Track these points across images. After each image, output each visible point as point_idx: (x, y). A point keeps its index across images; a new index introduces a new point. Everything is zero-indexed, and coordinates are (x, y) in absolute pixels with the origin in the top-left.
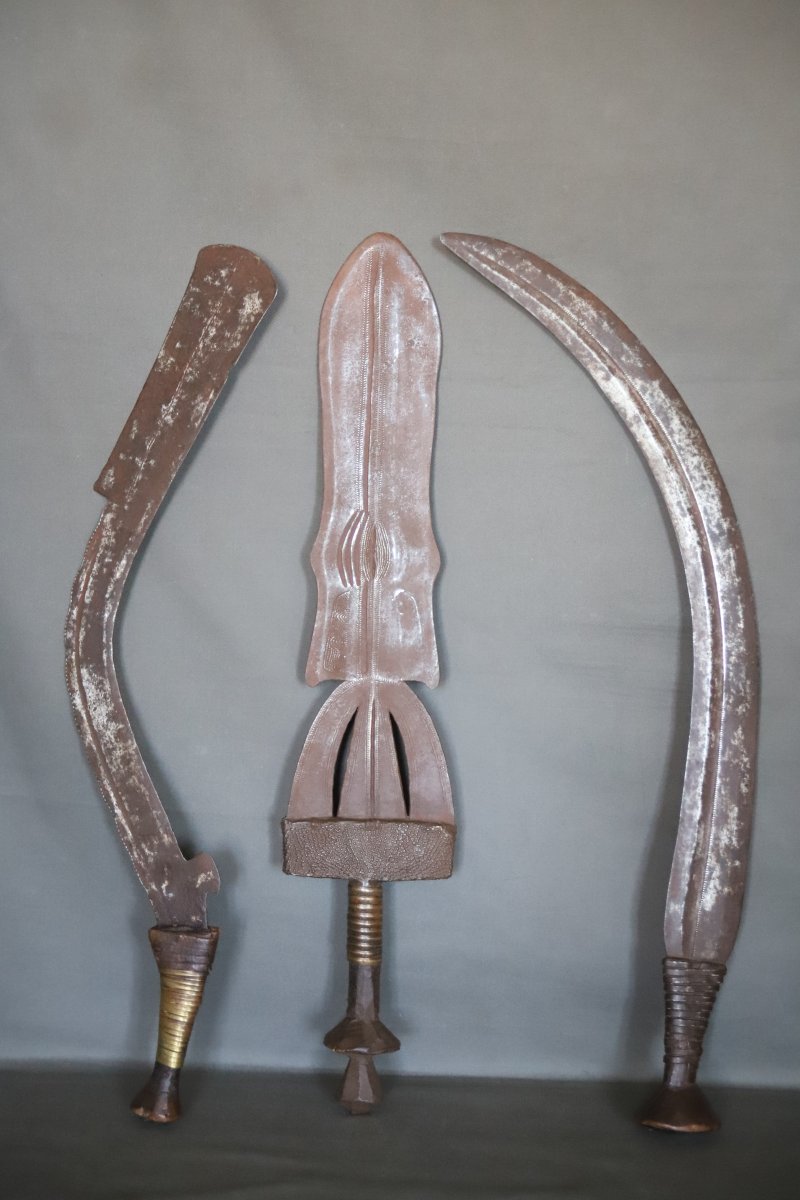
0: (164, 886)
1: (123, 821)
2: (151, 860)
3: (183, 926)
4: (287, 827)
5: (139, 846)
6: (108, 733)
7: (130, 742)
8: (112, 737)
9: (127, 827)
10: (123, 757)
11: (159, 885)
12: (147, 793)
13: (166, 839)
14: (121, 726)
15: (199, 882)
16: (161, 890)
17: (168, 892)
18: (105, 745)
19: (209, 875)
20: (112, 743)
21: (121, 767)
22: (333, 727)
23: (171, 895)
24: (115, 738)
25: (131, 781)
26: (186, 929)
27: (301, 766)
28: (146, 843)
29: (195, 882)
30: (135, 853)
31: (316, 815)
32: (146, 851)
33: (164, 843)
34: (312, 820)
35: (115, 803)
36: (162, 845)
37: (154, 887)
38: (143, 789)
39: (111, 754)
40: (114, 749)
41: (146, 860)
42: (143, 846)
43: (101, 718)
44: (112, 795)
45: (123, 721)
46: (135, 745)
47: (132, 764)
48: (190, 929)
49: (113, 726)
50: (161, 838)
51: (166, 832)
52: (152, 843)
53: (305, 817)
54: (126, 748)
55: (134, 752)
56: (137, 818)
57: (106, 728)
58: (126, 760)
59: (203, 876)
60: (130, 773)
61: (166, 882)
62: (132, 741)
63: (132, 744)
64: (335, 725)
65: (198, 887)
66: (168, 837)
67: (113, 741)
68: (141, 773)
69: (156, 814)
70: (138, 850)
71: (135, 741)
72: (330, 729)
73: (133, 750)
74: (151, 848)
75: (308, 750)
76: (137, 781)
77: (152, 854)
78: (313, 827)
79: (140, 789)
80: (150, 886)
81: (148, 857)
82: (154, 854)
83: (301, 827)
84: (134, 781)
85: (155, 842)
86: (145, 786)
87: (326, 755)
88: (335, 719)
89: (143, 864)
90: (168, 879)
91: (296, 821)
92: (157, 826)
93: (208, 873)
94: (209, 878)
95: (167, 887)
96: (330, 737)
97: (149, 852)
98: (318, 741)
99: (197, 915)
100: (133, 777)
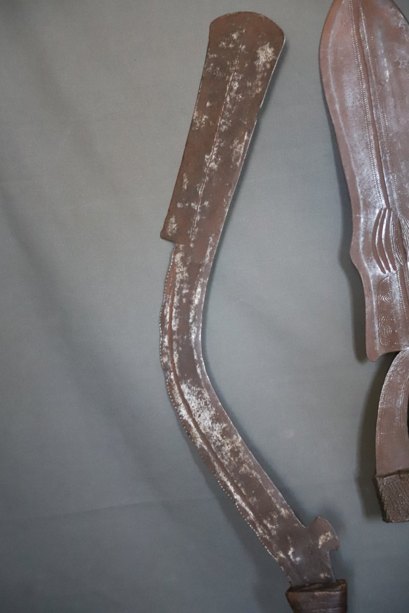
0: (290, 553)
1: (244, 505)
2: (274, 533)
3: (315, 583)
4: (379, 482)
5: (261, 523)
6: (215, 433)
7: (235, 437)
8: (219, 436)
9: (247, 509)
10: (232, 451)
11: (286, 553)
12: (259, 476)
13: (283, 512)
14: (225, 425)
15: (320, 543)
16: (288, 556)
17: (295, 557)
18: (214, 444)
19: (328, 536)
20: (220, 441)
21: (232, 459)
22: (399, 392)
23: (298, 559)
24: (222, 436)
25: (243, 469)
26: (317, 586)
27: (380, 429)
28: (266, 519)
29: (318, 545)
30: (259, 529)
31: (401, 468)
32: (269, 525)
33: (282, 516)
34: (399, 472)
35: (233, 490)
36: (281, 518)
37: (282, 555)
38: (255, 474)
39: (221, 451)
40: (223, 445)
41: (270, 534)
42: (265, 522)
43: (206, 422)
44: (229, 484)
45: (226, 421)
46: (240, 439)
47: (241, 454)
48: (321, 585)
49: (217, 427)
50: (279, 512)
51: (283, 506)
52: (272, 518)
53: (392, 471)
54: (233, 443)
55: (240, 445)
56: (255, 499)
57: (212, 429)
58: (235, 452)
59: (322, 537)
60: (241, 463)
61: (292, 549)
62: (237, 435)
63: (237, 438)
64: (400, 390)
65: (321, 548)
66: (285, 510)
67: (221, 439)
68: (250, 461)
69: (271, 492)
70: (261, 526)
71: (239, 435)
72: (397, 394)
73: (239, 443)
74: (272, 523)
75: (382, 415)
76: (248, 468)
77: (274, 527)
78: (401, 478)
79: (252, 474)
80: (278, 555)
81: (271, 530)
82: (276, 527)
83: (392, 480)
84: (245, 468)
85: (275, 517)
86: (256, 471)
87: (398, 416)
88: (400, 384)
89: (268, 537)
90: (292, 546)
91: (386, 476)
92: (273, 502)
93: (327, 534)
94: (329, 538)
95: (293, 553)
96: (398, 401)
97: (271, 526)
98: (389, 406)
99: (324, 572)
100: (244, 465)
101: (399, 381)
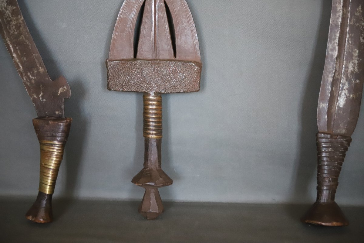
0: (40, 95)
1: (18, 61)
2: (33, 81)
3: (52, 117)
4: (109, 64)
5: (26, 74)
6: (8, 12)
7: (19, 16)
8: (10, 14)
9: (20, 64)
10: (16, 25)
11: (38, 95)
12: (30, 44)
13: (41, 69)
14: (14, 8)
15: (59, 92)
16: (39, 98)
17: (43, 99)
18: (6, 18)
19: (65, 88)
20: (10, 18)
21: (15, 30)
22: (133, 9)
23: (44, 100)
24: (12, 14)
25: (21, 38)
26: (53, 118)
27: (116, 30)
28: (30, 72)
29: (57, 93)
30: (24, 78)
31: (125, 58)
32: (31, 76)
33: (40, 72)
34: (123, 60)
35: (13, 51)
36: (39, 72)
37: (35, 96)
38: (28, 42)
39: (9, 24)
40: (11, 21)
41: (30, 81)
42: (29, 74)
43: (3, 3)
44: (11, 46)
45: (16, 5)
46: (22, 18)
47: (21, 28)
48: (55, 118)
49: (10, 8)
50: (38, 69)
51: (41, 65)
52: (33, 72)
53: (118, 59)
54: (17, 20)
55: (22, 22)
56: (25, 59)
57: (6, 9)
58: (18, 27)
59: (61, 89)
60: (20, 34)
61: (42, 93)
62: (21, 16)
63: (21, 17)
64: (134, 7)
65: (59, 95)
66: (42, 68)
67: (10, 16)
68: (26, 33)
69: (35, 56)
70: (26, 76)
71: (22, 16)
72: (131, 9)
73: (22, 21)
74: (33, 75)
75: (119, 21)
76: (24, 38)
77: (34, 78)
78: (122, 64)
79: (26, 43)
80: (33, 96)
81: (31, 80)
82: (35, 78)
83: (116, 64)
84: (23, 38)
85: (35, 71)
86: (28, 40)
87: (129, 24)
88: (134, 4)
89: (29, 84)
90: (42, 92)
91: (113, 61)
92: (36, 62)
93: (64, 87)
94: (65, 90)
95: (42, 96)
96: (131, 14)
97: (32, 77)
98: (125, 17)
99: (58, 111)
100: (22, 36)
101: (134, 2)
